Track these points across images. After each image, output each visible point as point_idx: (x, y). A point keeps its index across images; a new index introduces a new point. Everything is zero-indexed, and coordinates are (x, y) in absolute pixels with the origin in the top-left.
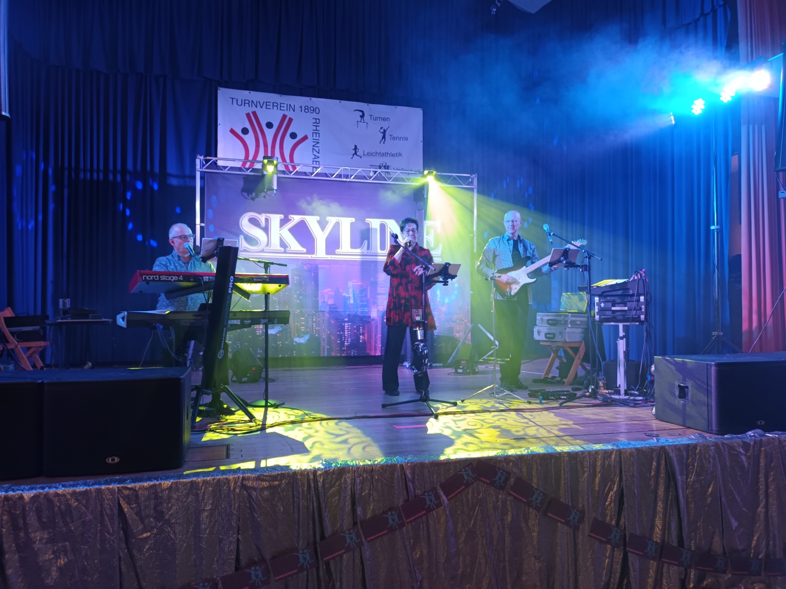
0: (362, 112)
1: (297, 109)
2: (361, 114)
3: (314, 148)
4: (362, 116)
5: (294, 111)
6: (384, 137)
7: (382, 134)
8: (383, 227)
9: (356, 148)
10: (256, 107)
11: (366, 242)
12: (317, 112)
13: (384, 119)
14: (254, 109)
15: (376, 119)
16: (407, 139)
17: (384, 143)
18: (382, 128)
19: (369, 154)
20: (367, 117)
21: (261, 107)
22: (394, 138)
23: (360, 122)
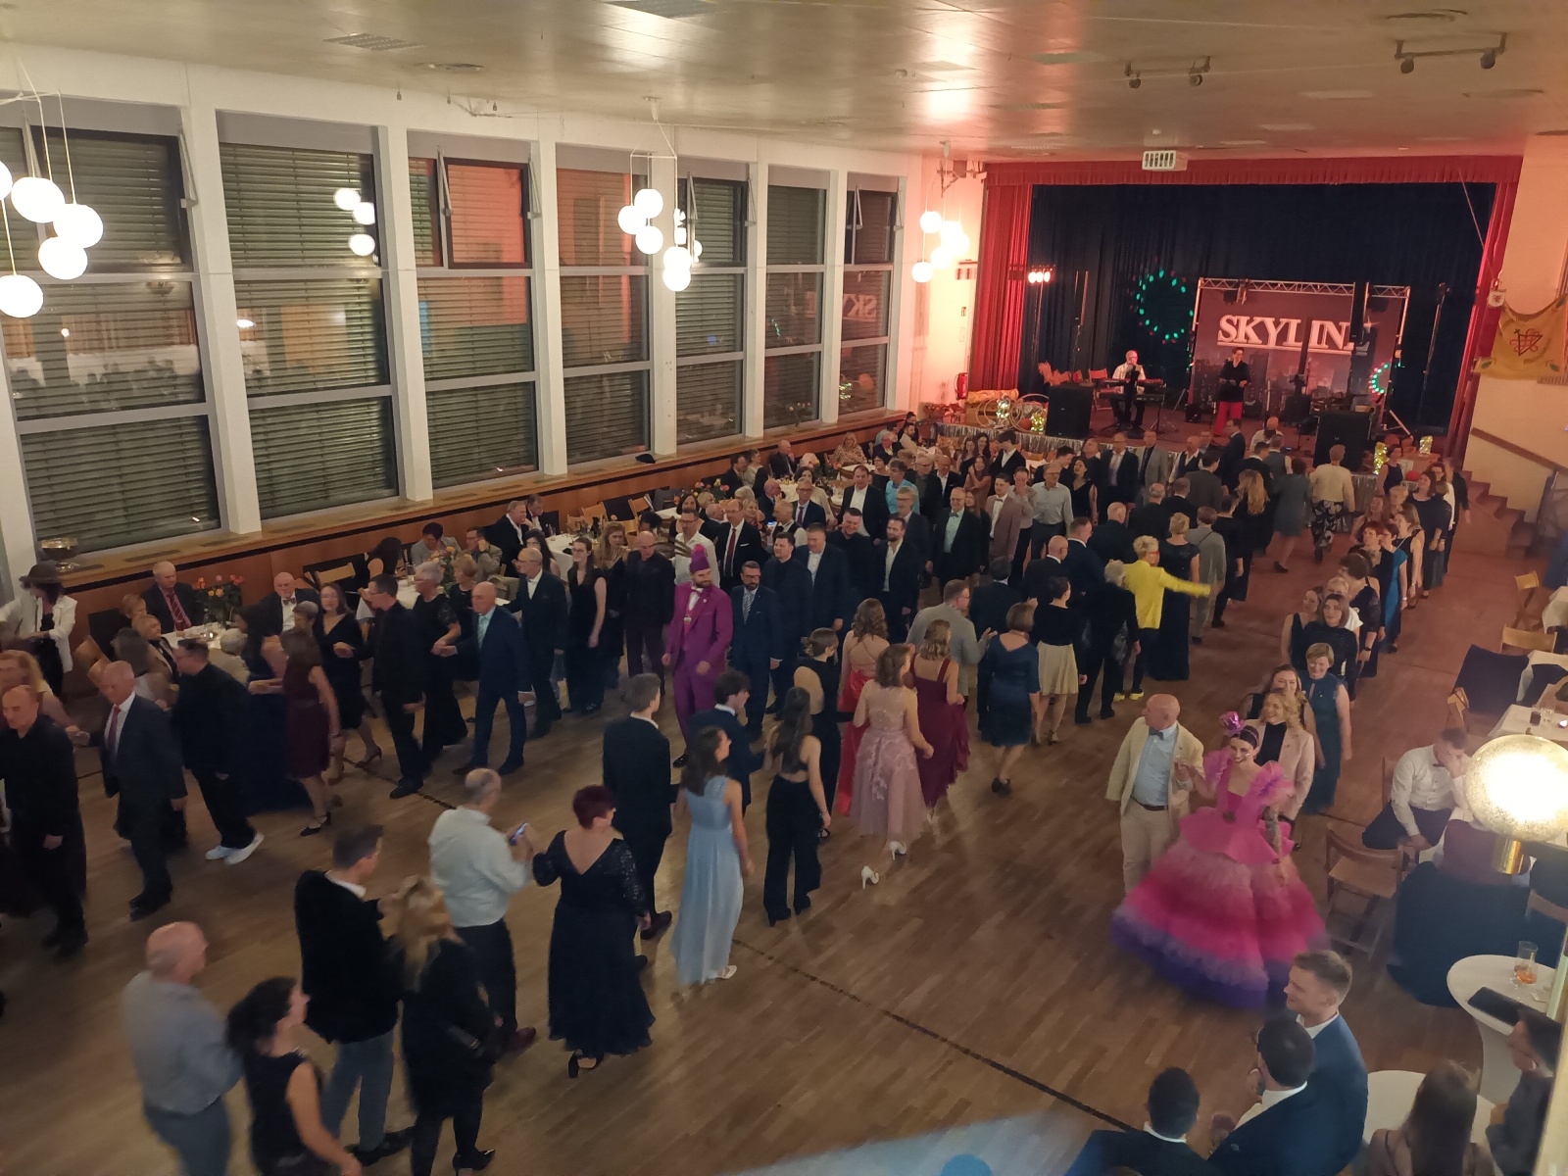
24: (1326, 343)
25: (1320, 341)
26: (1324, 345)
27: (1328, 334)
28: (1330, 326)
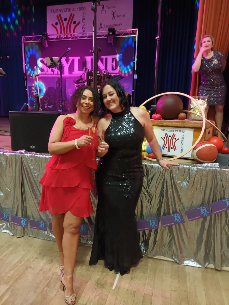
0: (103, 5)
1: (76, 10)
3: (83, 27)
4: (103, 8)
5: (75, 11)
10: (61, 12)
11: (85, 68)
12: (84, 9)
13: (113, 7)
14: (60, 13)
15: (110, 8)
16: (125, 16)
17: (114, 20)
18: (112, 12)
19: (107, 26)
20: (105, 8)
21: (62, 12)
22: (119, 16)
23: (102, 11)
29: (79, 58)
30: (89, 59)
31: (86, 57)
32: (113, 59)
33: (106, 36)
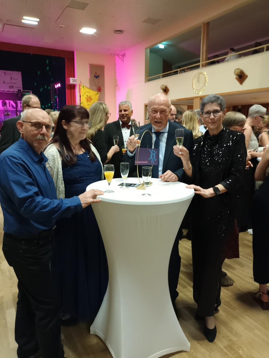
0: (5, 73)
2: (4, 73)
4: (5, 74)
6: (11, 79)
7: (11, 78)
8: (9, 103)
9: (4, 82)
11: (5, 106)
13: (11, 75)
15: (9, 74)
16: (17, 79)
19: (8, 83)
20: (6, 74)
22: (14, 79)
24: (12, 107)
25: (10, 107)
26: (11, 108)
27: (12, 105)
28: (12, 102)
29: (2, 101)
30: (7, 101)
31: (6, 101)
32: (21, 103)
33: (16, 92)
